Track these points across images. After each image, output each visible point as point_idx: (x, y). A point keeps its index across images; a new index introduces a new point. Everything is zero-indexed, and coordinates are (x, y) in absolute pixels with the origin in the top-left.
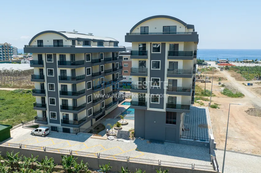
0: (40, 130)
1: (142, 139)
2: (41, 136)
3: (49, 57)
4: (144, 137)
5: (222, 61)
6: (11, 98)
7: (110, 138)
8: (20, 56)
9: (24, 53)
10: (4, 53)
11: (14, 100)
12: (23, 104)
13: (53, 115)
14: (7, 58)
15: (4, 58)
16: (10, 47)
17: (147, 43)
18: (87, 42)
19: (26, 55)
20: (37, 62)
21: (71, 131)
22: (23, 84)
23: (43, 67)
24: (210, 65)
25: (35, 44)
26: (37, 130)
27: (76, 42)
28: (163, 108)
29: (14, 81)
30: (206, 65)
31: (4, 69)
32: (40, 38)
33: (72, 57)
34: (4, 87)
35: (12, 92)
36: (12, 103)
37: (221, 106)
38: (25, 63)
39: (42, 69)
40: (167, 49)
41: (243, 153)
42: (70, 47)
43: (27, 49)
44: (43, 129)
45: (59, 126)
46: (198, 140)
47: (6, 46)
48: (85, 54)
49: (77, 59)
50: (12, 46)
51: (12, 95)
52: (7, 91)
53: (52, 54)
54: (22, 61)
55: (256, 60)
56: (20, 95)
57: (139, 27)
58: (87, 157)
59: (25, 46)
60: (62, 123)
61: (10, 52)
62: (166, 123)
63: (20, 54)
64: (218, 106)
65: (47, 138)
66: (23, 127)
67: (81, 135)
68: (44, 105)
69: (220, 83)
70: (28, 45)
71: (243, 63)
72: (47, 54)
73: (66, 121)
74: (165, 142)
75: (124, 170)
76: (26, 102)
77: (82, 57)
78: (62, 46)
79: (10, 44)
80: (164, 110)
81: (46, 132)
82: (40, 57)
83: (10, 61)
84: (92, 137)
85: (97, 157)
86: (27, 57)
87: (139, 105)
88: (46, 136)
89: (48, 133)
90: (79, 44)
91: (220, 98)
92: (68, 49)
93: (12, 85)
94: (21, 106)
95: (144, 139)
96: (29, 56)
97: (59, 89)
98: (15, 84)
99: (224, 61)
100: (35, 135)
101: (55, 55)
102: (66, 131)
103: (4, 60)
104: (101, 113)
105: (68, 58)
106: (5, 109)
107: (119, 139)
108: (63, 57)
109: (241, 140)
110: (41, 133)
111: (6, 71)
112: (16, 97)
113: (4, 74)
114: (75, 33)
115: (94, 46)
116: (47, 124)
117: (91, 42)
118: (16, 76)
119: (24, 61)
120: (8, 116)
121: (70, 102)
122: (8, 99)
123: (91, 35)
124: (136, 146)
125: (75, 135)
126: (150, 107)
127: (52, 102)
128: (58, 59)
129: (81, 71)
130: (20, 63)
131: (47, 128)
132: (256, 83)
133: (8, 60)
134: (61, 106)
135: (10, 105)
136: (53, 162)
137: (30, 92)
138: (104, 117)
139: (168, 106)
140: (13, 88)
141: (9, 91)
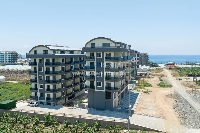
0: (33, 103)
1: (92, 108)
2: (34, 107)
3: (40, 60)
4: (93, 108)
5: (170, 63)
6: (16, 87)
7: (73, 108)
8: (23, 60)
9: (26, 58)
10: (12, 58)
11: (18, 88)
12: (24, 91)
13: (41, 95)
14: (14, 61)
15: (12, 61)
16: (16, 54)
17: (94, 52)
18: (63, 52)
19: (27, 59)
20: (33, 63)
21: (51, 104)
22: (24, 79)
23: (37, 66)
24: (160, 66)
25: (32, 53)
26: (31, 103)
27: (56, 51)
28: (104, 90)
29: (18, 77)
30: (157, 66)
31: (12, 69)
32: (35, 49)
33: (54, 60)
34: (12, 81)
35: (17, 83)
36: (17, 90)
37: (151, 92)
38: (26, 65)
39: (36, 67)
40: (105, 56)
41: (149, 116)
42: (52, 54)
43: (28, 56)
44: (35, 102)
45: (45, 101)
46: (124, 108)
47: (14, 53)
48: (61, 58)
49: (56, 61)
50: (18, 53)
51: (17, 85)
52: (14, 83)
53: (42, 58)
54: (25, 63)
55: (195, 63)
56: (22, 85)
57: (90, 43)
58: (58, 116)
59: (27, 54)
60: (46, 99)
61: (16, 57)
62: (106, 99)
63: (23, 59)
64: (149, 92)
65: (37, 107)
66: (23, 102)
67: (56, 106)
68: (36, 89)
69: (160, 79)
70: (28, 53)
71: (185, 65)
72: (39, 58)
73: (48, 98)
74: (106, 110)
75: (77, 122)
76: (26, 90)
77: (60, 60)
78: (48, 54)
79: (17, 52)
80: (104, 91)
81: (36, 104)
82: (35, 60)
83: (16, 64)
84: (63, 107)
85: (63, 116)
86: (28, 61)
87: (91, 88)
88: (36, 106)
89: (38, 105)
90: (57, 53)
91: (154, 88)
92: (51, 56)
93: (17, 80)
94: (22, 92)
95: (94, 108)
96: (29, 60)
97: (45, 79)
98: (19, 79)
99: (171, 63)
100: (30, 106)
101: (43, 59)
102: (49, 104)
103: (12, 63)
104: (71, 95)
105: (51, 61)
106: (12, 93)
107: (79, 108)
108: (48, 60)
109: (153, 110)
110: (33, 105)
111: (13, 70)
112: (20, 87)
113: (11, 72)
114: (57, 46)
115: (67, 54)
116: (38, 100)
117: (66, 51)
118: (20, 74)
119: (26, 63)
120: (14, 97)
121: (51, 87)
122: (14, 87)
123: (67, 47)
124: (88, 112)
125: (53, 106)
126: (96, 89)
127: (41, 87)
128: (45, 61)
129: (59, 69)
130: (23, 65)
131: (37, 102)
132: (185, 78)
133: (15, 63)
134: (46, 89)
135: (16, 91)
136: (39, 118)
137: (29, 83)
138: (74, 98)
139: (107, 88)
140: (18, 81)
141: (15, 83)
